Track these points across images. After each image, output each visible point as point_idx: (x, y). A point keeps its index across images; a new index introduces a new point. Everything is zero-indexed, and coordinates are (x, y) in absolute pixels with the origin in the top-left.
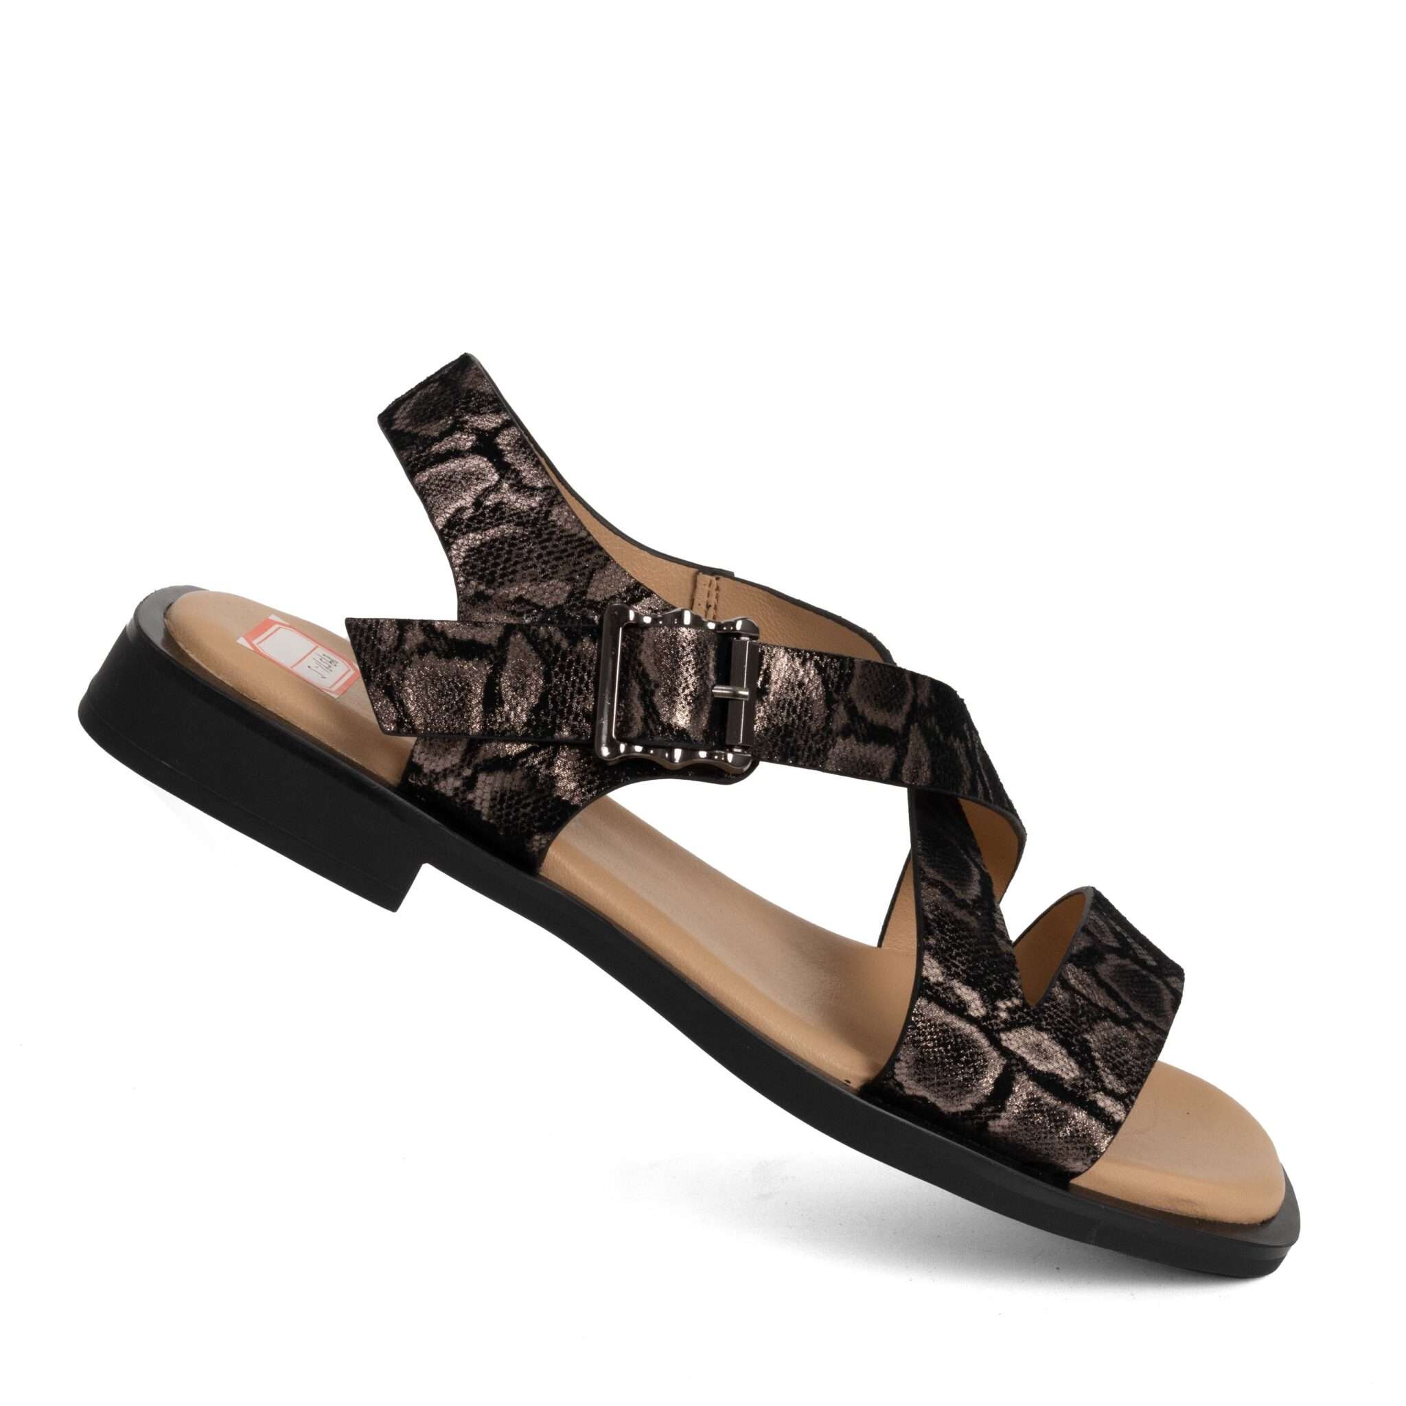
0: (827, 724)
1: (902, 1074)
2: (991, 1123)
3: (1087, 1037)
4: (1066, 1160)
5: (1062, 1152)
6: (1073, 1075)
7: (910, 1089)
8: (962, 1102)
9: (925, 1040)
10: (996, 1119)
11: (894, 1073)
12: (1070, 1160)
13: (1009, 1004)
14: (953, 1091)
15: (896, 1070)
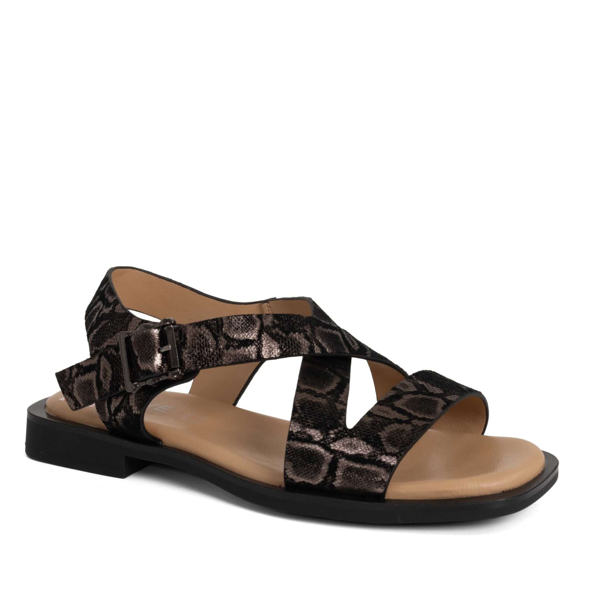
0: (217, 346)
1: (290, 474)
2: (334, 483)
3: (379, 433)
4: (373, 489)
5: (369, 486)
6: (369, 452)
7: (296, 480)
8: (318, 478)
9: (294, 457)
10: (335, 481)
11: (287, 476)
12: (375, 489)
13: (336, 430)
14: (312, 475)
15: (287, 474)
